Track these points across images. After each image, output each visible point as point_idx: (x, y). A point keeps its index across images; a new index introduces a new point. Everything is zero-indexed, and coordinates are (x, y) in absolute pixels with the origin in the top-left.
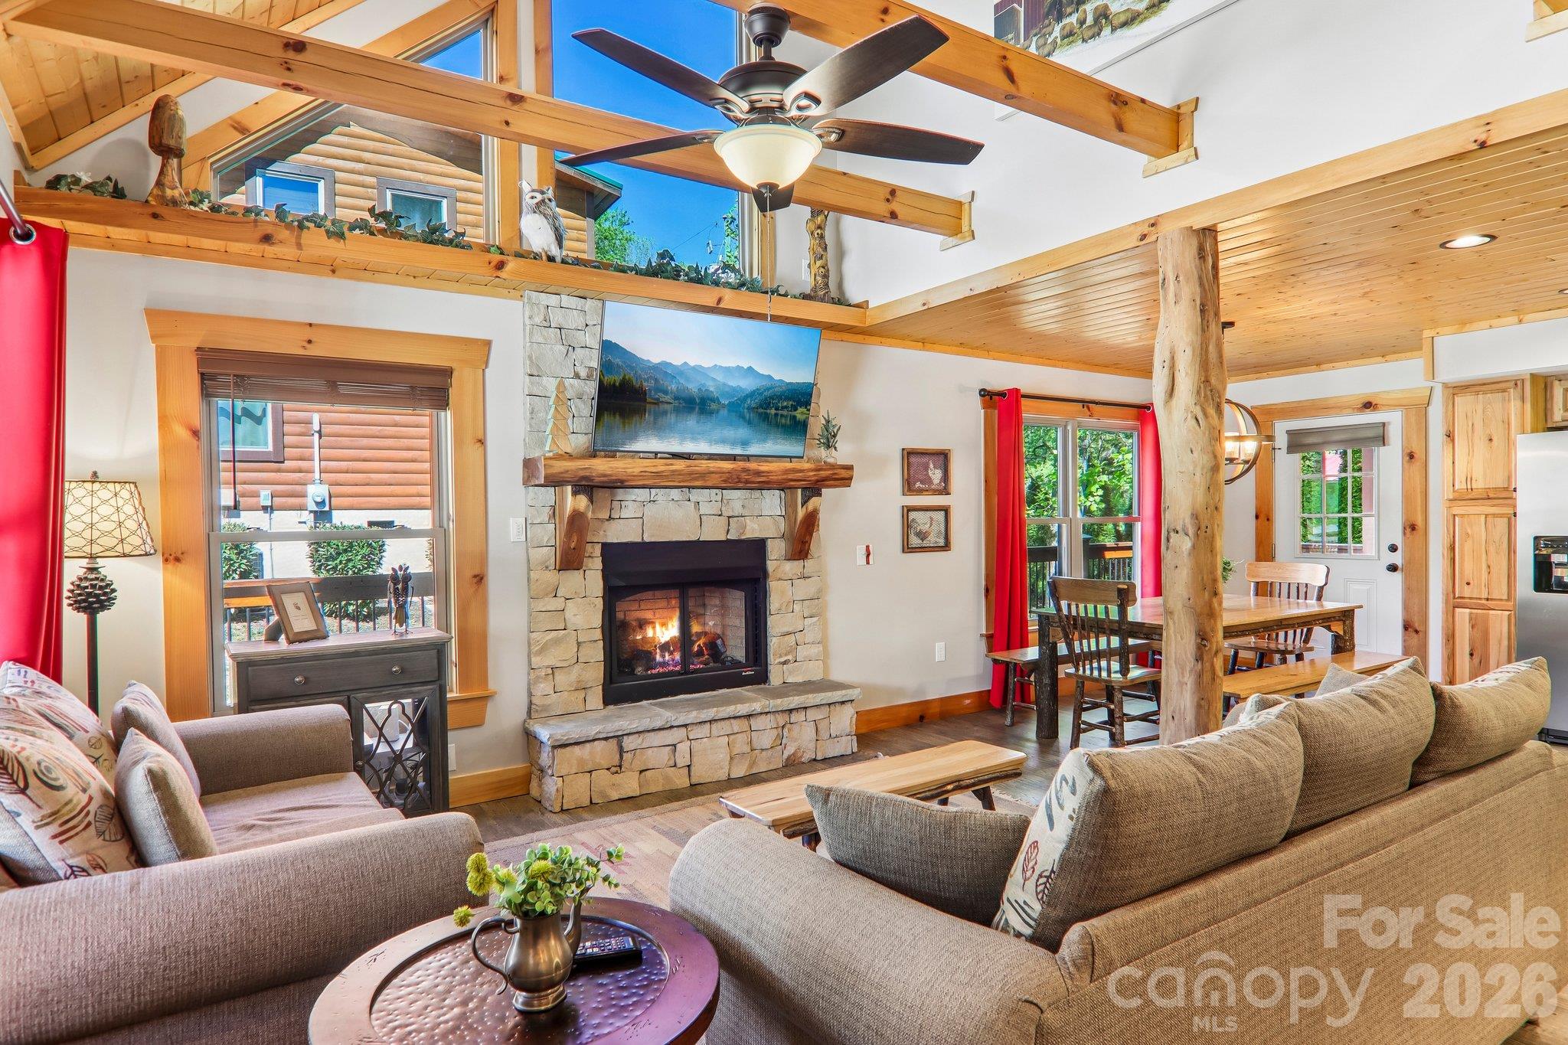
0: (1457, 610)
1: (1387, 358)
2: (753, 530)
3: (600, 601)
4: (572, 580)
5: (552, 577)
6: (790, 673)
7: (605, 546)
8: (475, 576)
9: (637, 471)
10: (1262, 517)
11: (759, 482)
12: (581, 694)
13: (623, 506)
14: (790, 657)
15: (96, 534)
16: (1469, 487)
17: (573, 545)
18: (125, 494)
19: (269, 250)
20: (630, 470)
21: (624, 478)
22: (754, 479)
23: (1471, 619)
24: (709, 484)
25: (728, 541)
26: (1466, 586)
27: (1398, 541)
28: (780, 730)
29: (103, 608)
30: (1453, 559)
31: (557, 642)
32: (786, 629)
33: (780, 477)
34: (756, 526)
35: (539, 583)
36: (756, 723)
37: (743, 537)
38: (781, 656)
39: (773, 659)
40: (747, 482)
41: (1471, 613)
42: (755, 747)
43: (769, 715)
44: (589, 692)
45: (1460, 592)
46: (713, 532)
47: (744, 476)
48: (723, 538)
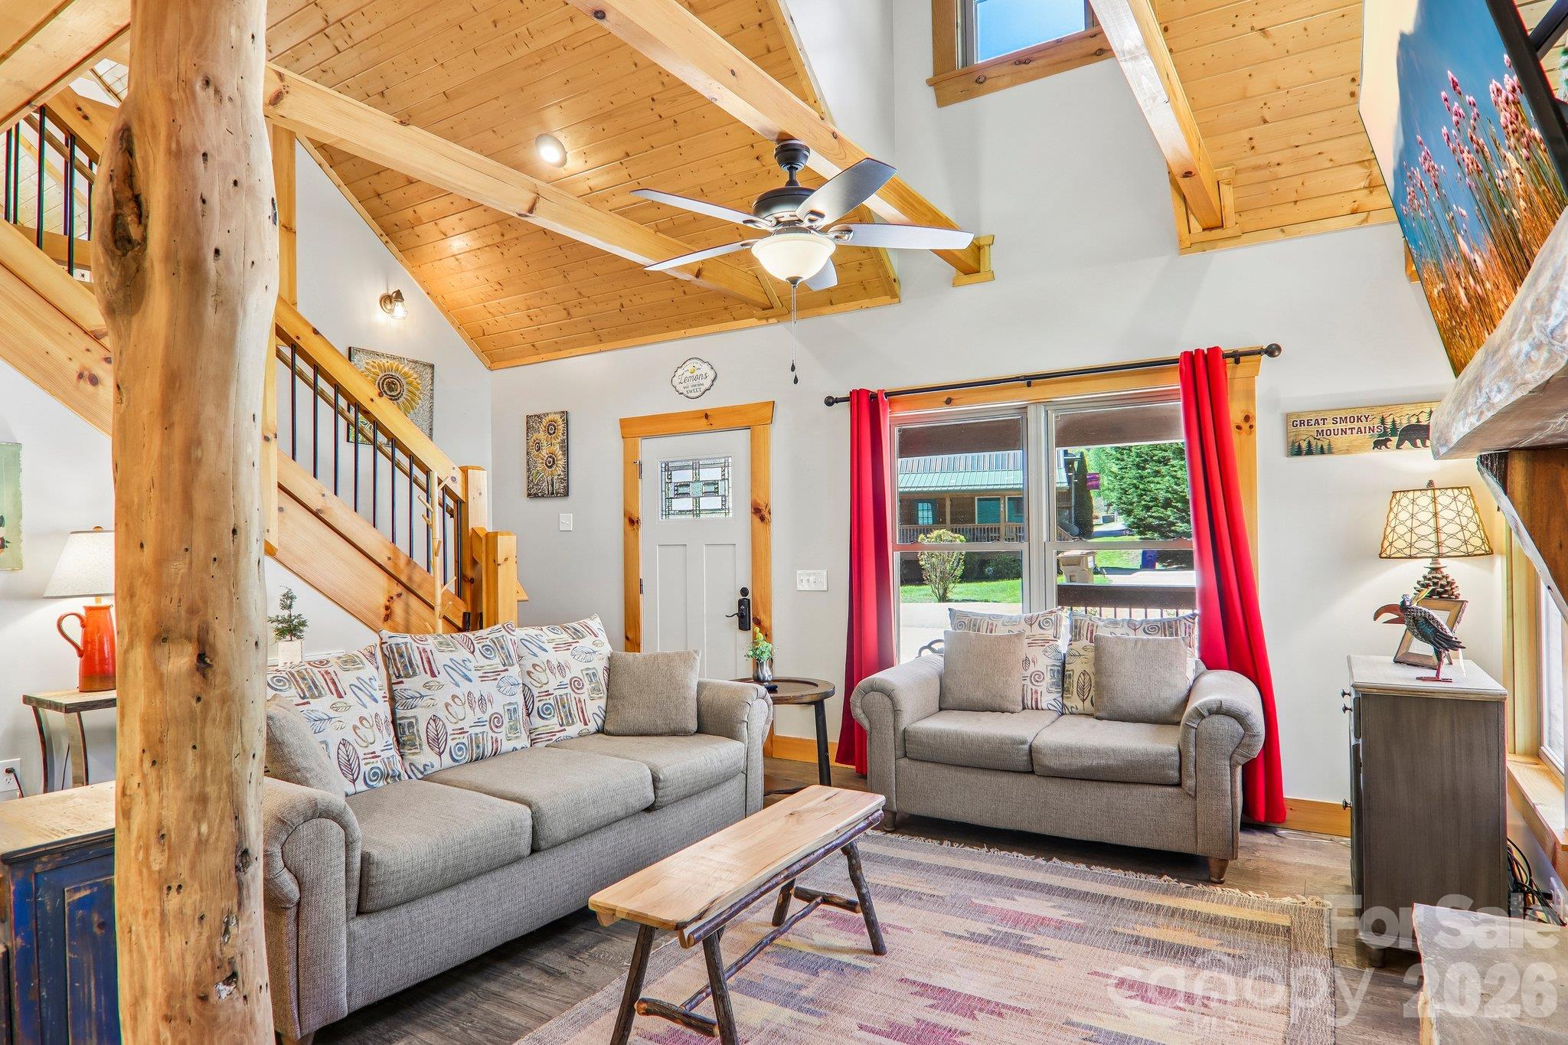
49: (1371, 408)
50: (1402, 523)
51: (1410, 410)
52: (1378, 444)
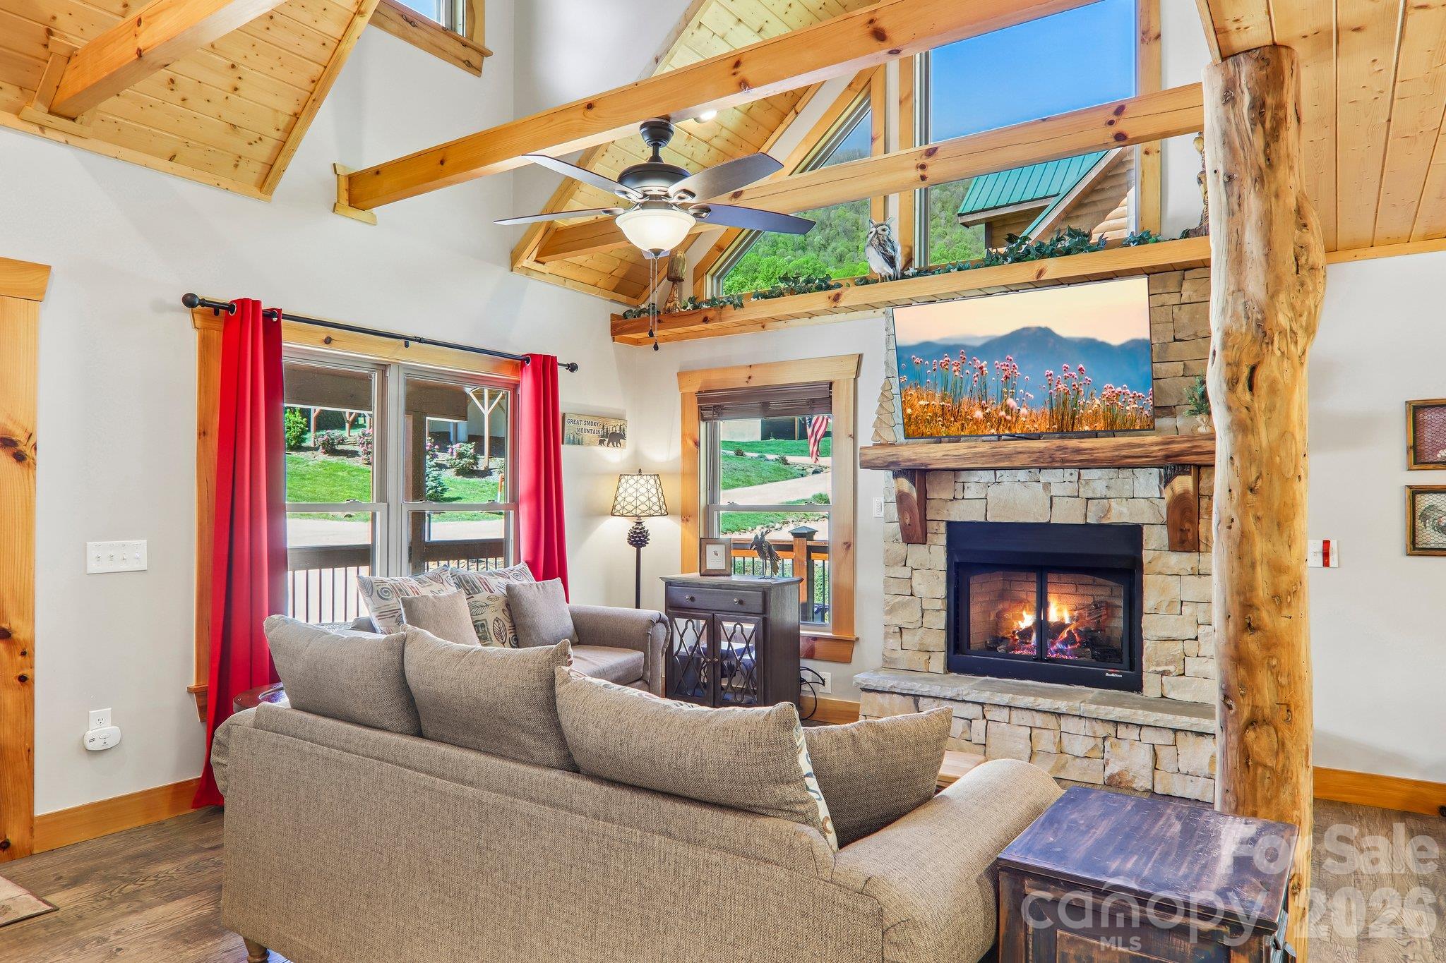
2: (1121, 514)
3: (944, 573)
4: (917, 553)
5: (901, 548)
6: (1173, 688)
7: (950, 524)
8: (845, 543)
9: (939, 455)
11: (1080, 461)
12: (926, 656)
13: (966, 488)
14: (1171, 668)
15: (639, 503)
17: (908, 521)
18: (652, 482)
19: (709, 326)
20: (933, 455)
21: (928, 462)
22: (1071, 458)
24: (1017, 464)
25: (1087, 525)
28: (1099, 741)
29: (644, 546)
31: (903, 605)
32: (1165, 634)
33: (1109, 454)
34: (1125, 510)
35: (889, 552)
36: (1067, 724)
37: (1105, 521)
38: (1158, 665)
39: (1149, 668)
40: (1063, 461)
42: (1066, 749)
43: (1083, 720)
44: (933, 655)
46: (1068, 513)
47: (1059, 455)
48: (1081, 522)
49: (600, 417)
50: (631, 495)
51: (613, 423)
52: (601, 442)
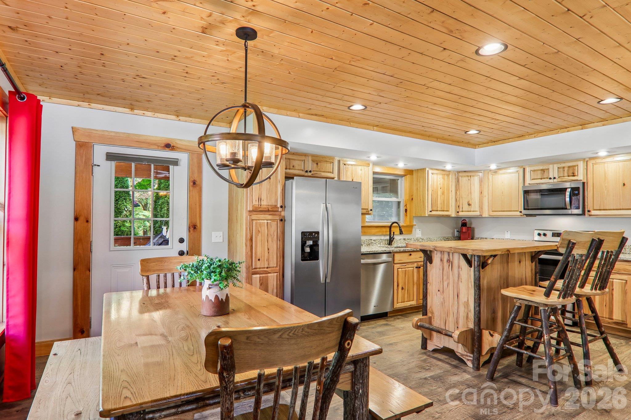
0: (254, 276)
1: (181, 118)
10: (82, 219)
16: (260, 204)
23: (260, 280)
26: (258, 261)
27: (185, 236)
30: (252, 246)
41: (260, 277)
45: (256, 265)
